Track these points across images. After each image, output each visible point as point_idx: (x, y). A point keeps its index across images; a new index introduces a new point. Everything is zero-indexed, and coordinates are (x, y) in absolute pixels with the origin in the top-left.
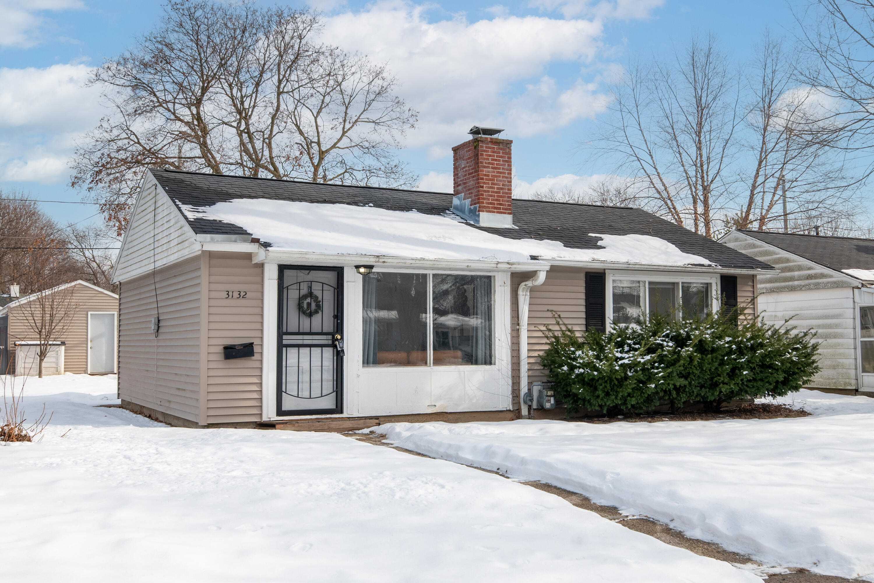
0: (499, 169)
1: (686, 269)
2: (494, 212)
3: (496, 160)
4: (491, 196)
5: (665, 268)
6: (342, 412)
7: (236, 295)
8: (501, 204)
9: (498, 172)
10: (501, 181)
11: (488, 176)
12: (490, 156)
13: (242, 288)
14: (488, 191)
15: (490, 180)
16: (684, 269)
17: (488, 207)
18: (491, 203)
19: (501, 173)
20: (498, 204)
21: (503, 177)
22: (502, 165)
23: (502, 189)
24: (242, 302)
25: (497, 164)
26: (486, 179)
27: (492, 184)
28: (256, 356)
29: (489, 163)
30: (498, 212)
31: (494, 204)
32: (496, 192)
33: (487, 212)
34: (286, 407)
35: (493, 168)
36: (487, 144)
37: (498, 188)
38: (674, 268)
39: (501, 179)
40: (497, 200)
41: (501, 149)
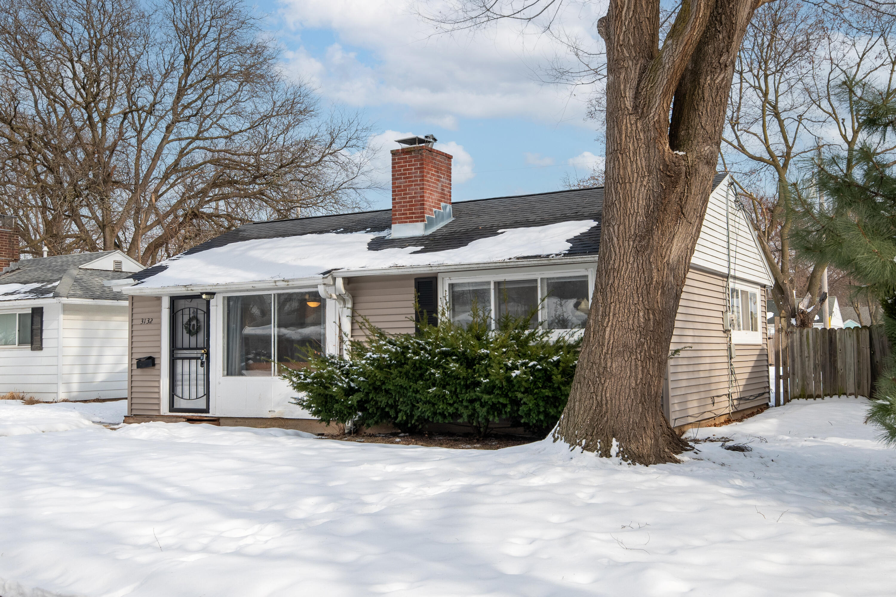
0: (411, 177)
1: (508, 264)
2: (406, 222)
3: (408, 170)
4: (403, 206)
5: (478, 266)
6: (209, 412)
7: (147, 322)
8: (413, 213)
9: (410, 181)
10: (413, 190)
11: (400, 187)
12: (402, 166)
13: (150, 316)
14: (400, 203)
15: (402, 190)
16: (504, 264)
17: (401, 218)
18: (403, 214)
19: (413, 181)
20: (410, 214)
21: (415, 185)
22: (414, 173)
23: (414, 197)
24: (150, 326)
25: (409, 174)
26: (398, 191)
27: (405, 194)
28: (157, 367)
29: (401, 174)
30: (410, 222)
31: (406, 214)
32: (409, 202)
33: (399, 223)
34: (176, 406)
35: (404, 178)
36: (399, 155)
37: (410, 198)
38: (490, 265)
39: (413, 187)
40: (409, 210)
41: (413, 157)
